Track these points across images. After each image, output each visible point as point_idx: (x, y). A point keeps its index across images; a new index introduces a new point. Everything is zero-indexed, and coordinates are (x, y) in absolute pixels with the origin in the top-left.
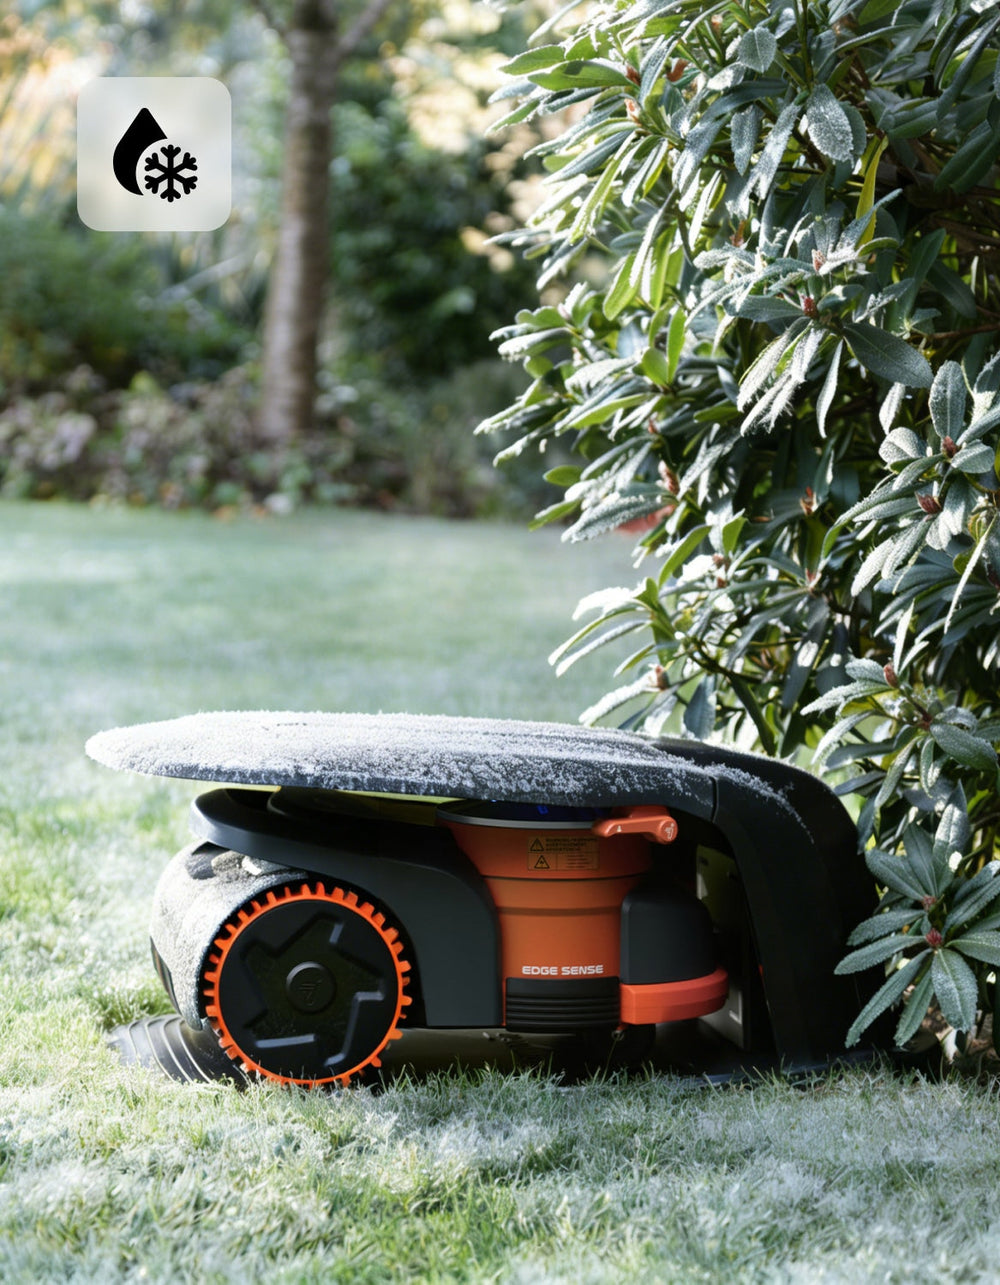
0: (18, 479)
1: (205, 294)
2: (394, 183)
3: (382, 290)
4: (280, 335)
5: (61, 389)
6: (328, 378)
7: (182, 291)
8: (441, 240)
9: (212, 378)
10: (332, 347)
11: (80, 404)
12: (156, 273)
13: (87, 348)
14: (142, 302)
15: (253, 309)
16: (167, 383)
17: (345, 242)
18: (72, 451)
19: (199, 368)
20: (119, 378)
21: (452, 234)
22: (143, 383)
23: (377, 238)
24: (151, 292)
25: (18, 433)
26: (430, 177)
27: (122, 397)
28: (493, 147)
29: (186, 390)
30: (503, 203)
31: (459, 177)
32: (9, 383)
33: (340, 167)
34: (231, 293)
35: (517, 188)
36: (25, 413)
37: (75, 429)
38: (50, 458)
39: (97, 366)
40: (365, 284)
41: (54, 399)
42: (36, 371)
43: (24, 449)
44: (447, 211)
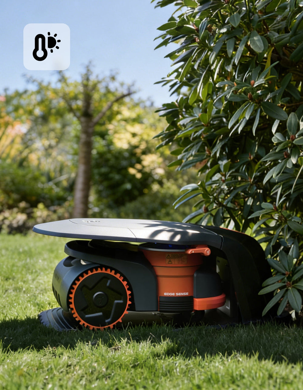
0: (5, 230)
1: (57, 184)
2: (109, 156)
3: (106, 184)
4: (78, 194)
5: (17, 207)
6: (91, 206)
7: (51, 184)
8: (123, 171)
9: (60, 205)
10: (92, 198)
11: (23, 211)
12: (44, 179)
13: (24, 198)
14: (40, 185)
15: (71, 188)
16: (47, 207)
17: (96, 171)
18: (21, 223)
19: (57, 202)
20: (34, 205)
21: (126, 169)
22: (41, 206)
23: (104, 170)
24: (43, 183)
25: (5, 218)
26: (119, 155)
27: (35, 210)
28: (136, 147)
29: (52, 208)
30: (139, 161)
31: (126, 154)
32: (2, 206)
33: (94, 152)
34: (65, 184)
35: (143, 157)
36: (7, 214)
37: (21, 218)
38: (15, 225)
39: (27, 201)
40: (101, 182)
41: (15, 210)
42: (11, 202)
43: (7, 222)
44: (124, 163)
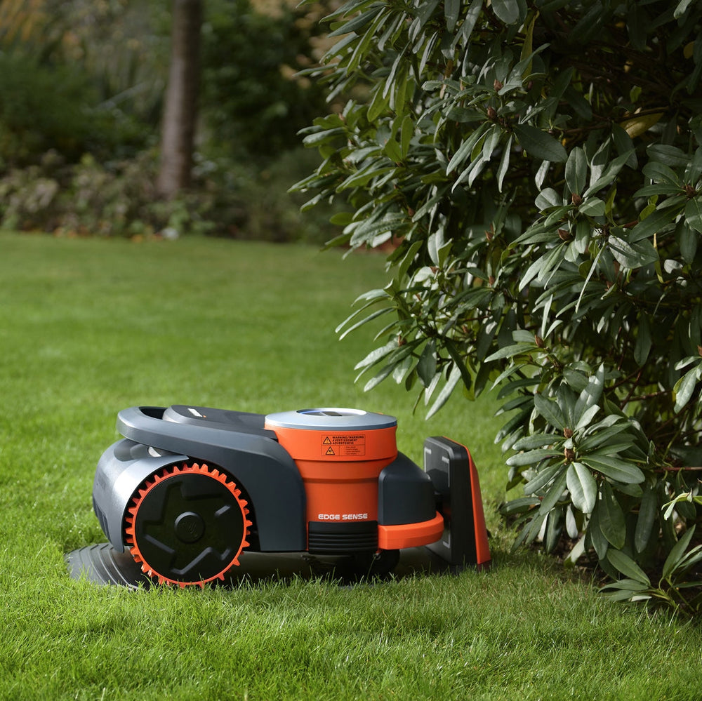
0: (11, 219)
1: (126, 106)
2: (239, 38)
3: (231, 104)
4: (171, 130)
5: (38, 163)
6: (199, 157)
7: (111, 104)
8: (268, 73)
9: (130, 157)
10: (203, 137)
11: (49, 173)
12: (95, 92)
13: (52, 140)
14: (87, 111)
15: (154, 116)
16: (101, 161)
17: (209, 74)
18: (45, 201)
19: (121, 151)
20: (73, 157)
21: (275, 69)
22: (88, 160)
23: (228, 71)
24: (92, 105)
25: (12, 191)
26: (260, 35)
27: (75, 168)
28: (301, 15)
29: (113, 164)
30: (307, 50)
31: (278, 35)
32: (6, 160)
33: (207, 29)
34: (141, 106)
35: (314, 41)
36: (16, 178)
37: (47, 188)
38: (31, 205)
39: (60, 150)
40: (221, 100)
41: (33, 170)
42: (24, 152)
43: (15, 201)
44: (271, 55)
